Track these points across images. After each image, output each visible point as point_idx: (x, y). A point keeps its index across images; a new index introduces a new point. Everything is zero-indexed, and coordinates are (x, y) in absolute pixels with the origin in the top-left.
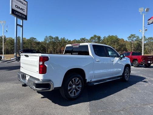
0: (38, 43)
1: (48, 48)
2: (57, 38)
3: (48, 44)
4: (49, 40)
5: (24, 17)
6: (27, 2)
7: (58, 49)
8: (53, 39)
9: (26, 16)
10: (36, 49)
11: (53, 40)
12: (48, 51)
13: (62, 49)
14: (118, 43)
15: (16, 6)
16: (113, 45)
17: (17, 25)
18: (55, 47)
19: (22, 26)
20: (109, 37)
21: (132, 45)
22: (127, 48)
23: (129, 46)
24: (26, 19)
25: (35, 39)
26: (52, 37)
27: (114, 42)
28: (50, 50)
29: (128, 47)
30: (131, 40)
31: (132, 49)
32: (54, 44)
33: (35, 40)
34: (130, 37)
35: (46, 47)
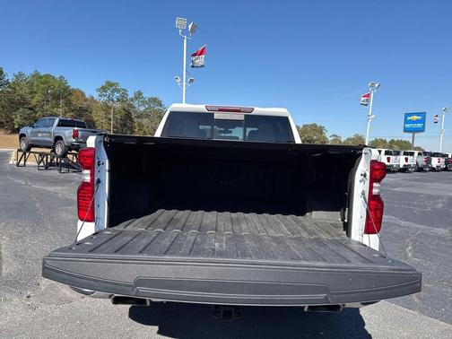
14: (68, 103)
16: (53, 108)
20: (37, 76)
21: (110, 113)
22: (95, 118)
23: (102, 114)
27: (57, 97)
29: (98, 117)
30: (106, 98)
31: (110, 124)
34: (104, 89)
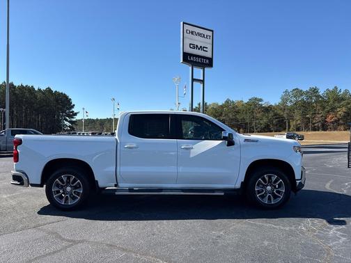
0: (268, 109)
1: (291, 117)
2: (315, 91)
3: (291, 110)
4: (293, 99)
5: (207, 63)
6: (212, 31)
7: (318, 118)
8: (302, 95)
9: (211, 60)
10: (261, 122)
11: (304, 97)
12: (289, 126)
13: (328, 120)
15: (191, 46)
17: (193, 80)
18: (308, 116)
19: (202, 81)
24: (210, 65)
25: (261, 100)
26: (301, 91)
28: (294, 123)
32: (305, 106)
33: (260, 103)
35: (285, 115)
